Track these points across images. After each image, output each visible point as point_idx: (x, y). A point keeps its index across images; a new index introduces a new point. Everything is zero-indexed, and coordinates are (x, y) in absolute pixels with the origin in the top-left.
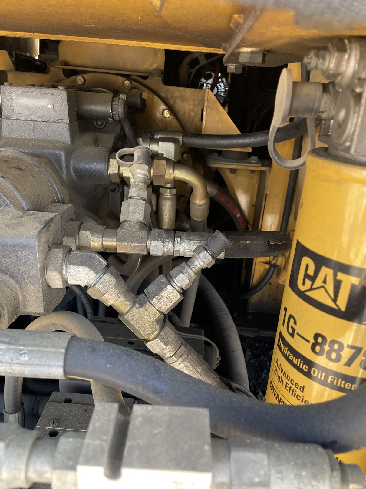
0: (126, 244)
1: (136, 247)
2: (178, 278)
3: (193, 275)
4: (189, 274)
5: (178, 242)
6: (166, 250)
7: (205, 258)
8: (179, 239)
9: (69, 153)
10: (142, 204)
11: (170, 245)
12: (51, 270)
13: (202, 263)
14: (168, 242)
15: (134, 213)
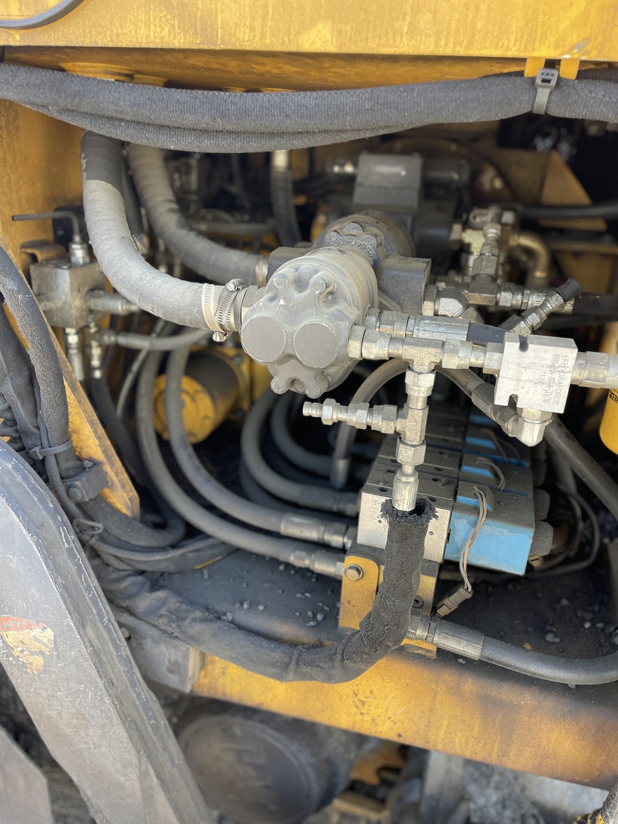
0: (477, 294)
1: (486, 298)
2: (530, 317)
3: (544, 315)
4: (541, 314)
5: (527, 294)
6: (514, 302)
7: (557, 300)
8: (528, 292)
9: (415, 219)
10: (494, 260)
11: (520, 297)
12: (428, 300)
13: (554, 305)
14: (518, 295)
15: (486, 267)
